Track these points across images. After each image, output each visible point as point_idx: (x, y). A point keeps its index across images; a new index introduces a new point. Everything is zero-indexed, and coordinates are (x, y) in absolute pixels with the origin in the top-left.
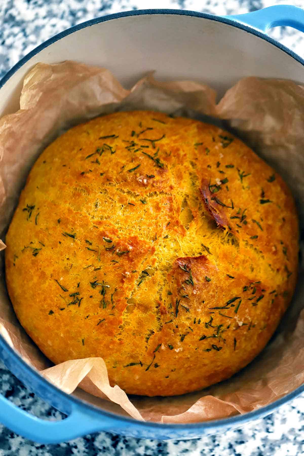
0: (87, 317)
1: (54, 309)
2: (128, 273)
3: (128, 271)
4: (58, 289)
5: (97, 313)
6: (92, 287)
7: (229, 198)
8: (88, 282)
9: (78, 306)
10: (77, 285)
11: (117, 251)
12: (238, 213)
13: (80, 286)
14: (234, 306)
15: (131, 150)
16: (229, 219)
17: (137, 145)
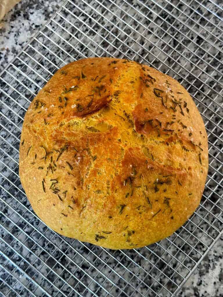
0: (177, 193)
1: (170, 216)
2: (149, 167)
3: (147, 166)
4: (159, 214)
5: (174, 186)
6: (158, 191)
7: (85, 98)
8: (155, 194)
9: (170, 200)
10: (157, 202)
11: (132, 175)
12: (96, 91)
13: (157, 199)
14: (159, 93)
15: (55, 169)
16: (101, 98)
17: (50, 165)
